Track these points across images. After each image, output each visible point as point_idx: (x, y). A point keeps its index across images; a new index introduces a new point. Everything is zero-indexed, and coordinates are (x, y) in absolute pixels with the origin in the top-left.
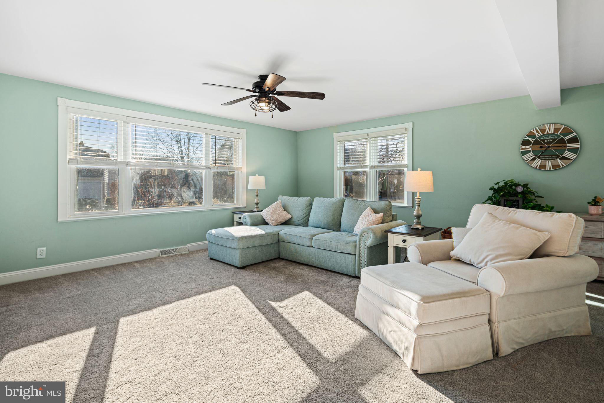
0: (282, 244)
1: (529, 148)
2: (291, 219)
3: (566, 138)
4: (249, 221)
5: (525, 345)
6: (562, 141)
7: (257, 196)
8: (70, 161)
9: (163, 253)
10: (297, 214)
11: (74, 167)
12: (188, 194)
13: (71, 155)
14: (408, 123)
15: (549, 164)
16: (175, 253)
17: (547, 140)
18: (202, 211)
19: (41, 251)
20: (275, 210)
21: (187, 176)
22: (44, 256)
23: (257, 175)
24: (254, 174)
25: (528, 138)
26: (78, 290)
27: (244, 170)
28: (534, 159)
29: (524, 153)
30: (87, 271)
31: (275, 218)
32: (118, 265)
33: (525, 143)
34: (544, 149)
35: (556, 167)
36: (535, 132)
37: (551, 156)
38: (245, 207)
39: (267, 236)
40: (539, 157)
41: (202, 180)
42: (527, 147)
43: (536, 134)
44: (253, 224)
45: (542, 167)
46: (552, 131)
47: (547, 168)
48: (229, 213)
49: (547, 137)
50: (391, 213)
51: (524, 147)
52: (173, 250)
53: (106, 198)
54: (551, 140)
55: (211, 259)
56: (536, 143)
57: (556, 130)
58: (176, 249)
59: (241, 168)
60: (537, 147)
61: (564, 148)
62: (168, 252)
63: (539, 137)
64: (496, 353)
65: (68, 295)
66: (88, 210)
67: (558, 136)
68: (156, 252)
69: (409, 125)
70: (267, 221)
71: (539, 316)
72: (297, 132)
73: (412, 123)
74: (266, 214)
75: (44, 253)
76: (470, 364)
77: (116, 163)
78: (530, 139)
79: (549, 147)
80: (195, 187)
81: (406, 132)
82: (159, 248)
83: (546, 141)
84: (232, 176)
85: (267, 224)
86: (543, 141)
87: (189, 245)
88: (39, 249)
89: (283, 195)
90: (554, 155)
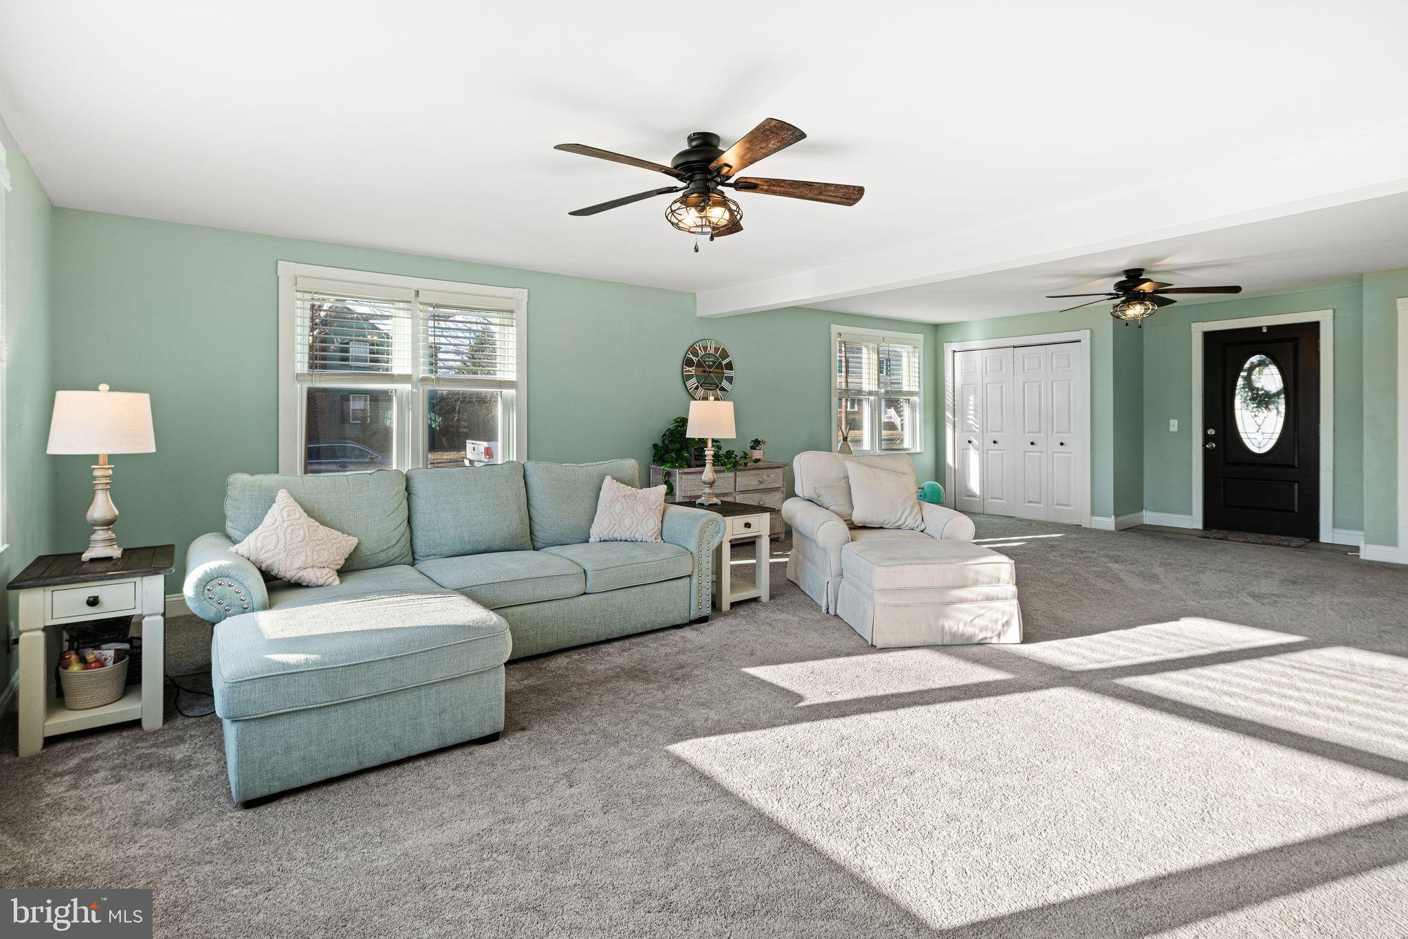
1: (692, 370)
3: (723, 363)
6: (721, 365)
14: (517, 290)
15: (709, 395)
17: (708, 362)
25: (691, 356)
28: (696, 387)
29: (687, 378)
33: (689, 362)
34: (706, 374)
36: (698, 348)
37: (711, 384)
40: (701, 385)
42: (690, 369)
43: (699, 351)
46: (712, 352)
49: (708, 358)
51: (688, 368)
54: (711, 363)
56: (699, 364)
57: (716, 350)
60: (700, 371)
61: (722, 375)
63: (702, 357)
67: (718, 358)
69: (521, 295)
73: (526, 291)
78: (694, 358)
79: (710, 372)
86: (705, 362)
90: (714, 384)
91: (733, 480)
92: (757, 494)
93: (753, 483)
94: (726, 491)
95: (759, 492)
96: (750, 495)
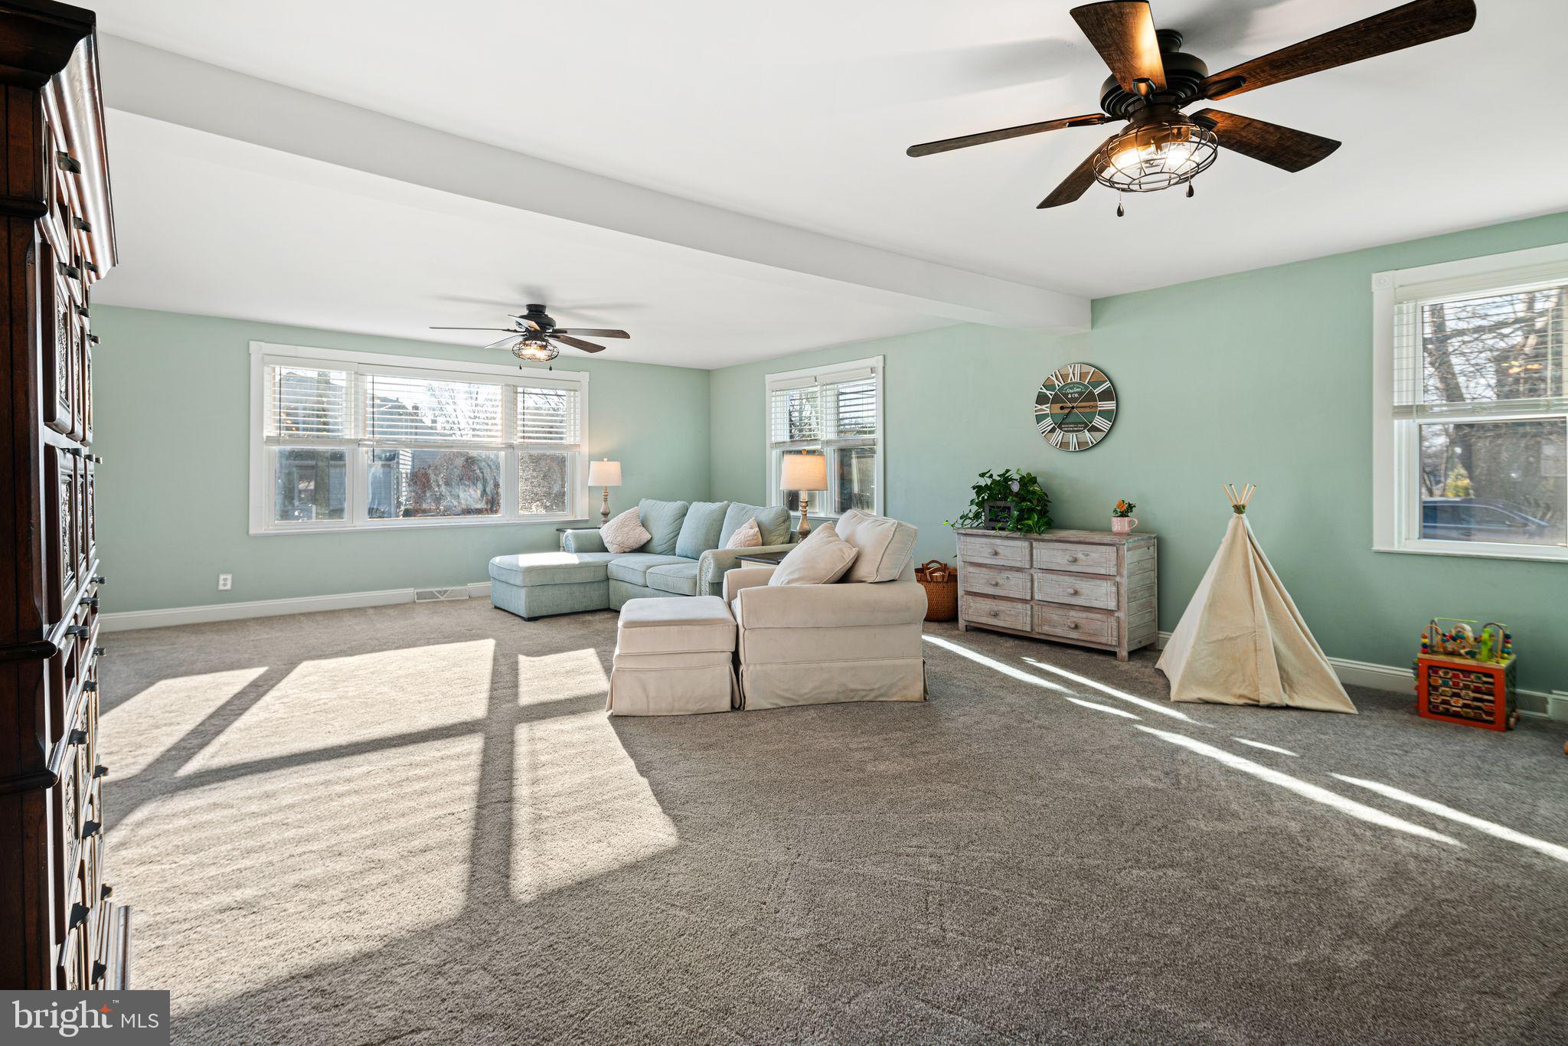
0: (612, 583)
1: (1045, 408)
2: (649, 542)
3: (1097, 391)
4: (572, 544)
5: (800, 704)
6: (1090, 397)
7: (606, 500)
8: (270, 440)
9: (420, 596)
10: (660, 533)
11: (276, 448)
12: (471, 495)
13: (270, 430)
14: (876, 358)
15: (1073, 439)
16: (442, 598)
17: (1071, 394)
18: (496, 526)
19: (225, 580)
20: (623, 525)
21: (470, 461)
22: (228, 587)
23: (605, 459)
24: (599, 458)
25: (1045, 391)
26: (267, 634)
27: (585, 449)
28: (1053, 430)
29: (1039, 419)
30: (293, 616)
31: (619, 539)
32: (342, 610)
33: (1041, 399)
34: (1066, 411)
35: (1083, 447)
36: (1054, 379)
37: (1076, 423)
38: (587, 521)
39: (581, 567)
40: (1060, 427)
41: (498, 467)
42: (1043, 407)
43: (1056, 382)
44: (580, 550)
45: (1064, 445)
46: (1077, 379)
47: (1072, 449)
48: (553, 529)
49: (1071, 388)
50: (788, 528)
51: (1040, 407)
52: (439, 592)
53: (403, 508)
54: (1076, 395)
55: (496, 608)
56: (1056, 399)
57: (1082, 376)
58: (445, 592)
59: (579, 446)
60: (1056, 408)
61: (1093, 410)
62: (432, 595)
63: (1061, 389)
64: (737, 705)
65: (252, 638)
66: (298, 518)
67: (1086, 387)
68: (409, 593)
69: (877, 362)
70: (606, 545)
71: (823, 665)
72: (709, 371)
73: (881, 357)
74: (607, 532)
75: (229, 583)
76: (688, 711)
77: (342, 441)
78: (1048, 393)
79: (1073, 408)
80: (485, 482)
81: (873, 375)
82: (415, 586)
83: (1070, 396)
84: (562, 462)
85: (605, 550)
86: (1065, 395)
87: (471, 585)
88: (222, 577)
89: (648, 498)
90: (1080, 423)
91: (1027, 551)
92: (1066, 577)
93: (1059, 560)
94: (1018, 565)
95: (1069, 576)
96: (1054, 577)
